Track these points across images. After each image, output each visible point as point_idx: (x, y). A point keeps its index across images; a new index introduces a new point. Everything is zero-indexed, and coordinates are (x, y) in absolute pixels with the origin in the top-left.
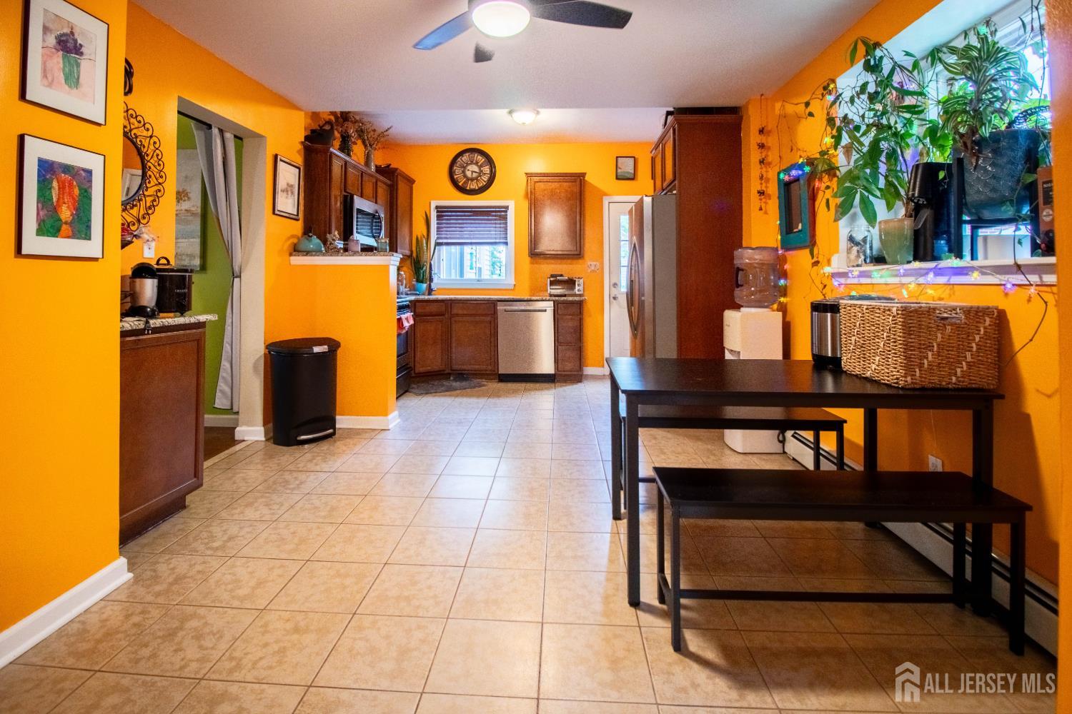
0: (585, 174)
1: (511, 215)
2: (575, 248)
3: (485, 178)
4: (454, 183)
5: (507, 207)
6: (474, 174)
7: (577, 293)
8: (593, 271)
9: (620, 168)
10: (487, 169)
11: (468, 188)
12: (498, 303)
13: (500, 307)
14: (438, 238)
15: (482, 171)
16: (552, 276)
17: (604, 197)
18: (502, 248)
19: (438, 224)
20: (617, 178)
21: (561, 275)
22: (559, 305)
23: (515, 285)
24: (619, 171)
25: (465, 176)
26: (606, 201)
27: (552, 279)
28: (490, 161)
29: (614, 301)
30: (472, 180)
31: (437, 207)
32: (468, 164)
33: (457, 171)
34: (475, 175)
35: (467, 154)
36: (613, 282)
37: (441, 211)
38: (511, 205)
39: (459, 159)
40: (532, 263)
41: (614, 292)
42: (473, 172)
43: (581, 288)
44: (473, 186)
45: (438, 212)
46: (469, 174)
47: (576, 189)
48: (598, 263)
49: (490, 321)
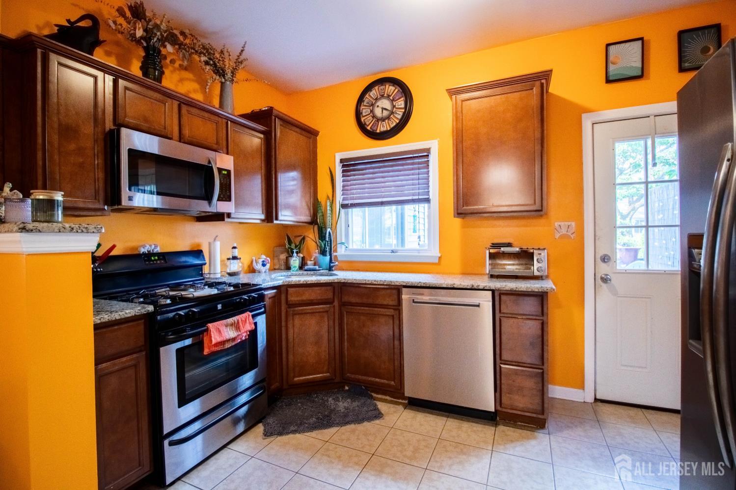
0: (551, 71)
1: (434, 159)
2: (532, 202)
3: (399, 114)
4: (362, 127)
5: (428, 150)
6: (384, 111)
7: (536, 273)
8: (563, 237)
9: (613, 63)
10: (401, 103)
11: (378, 131)
12: (404, 290)
13: (405, 296)
14: (344, 199)
15: (394, 106)
16: (495, 246)
17: (584, 116)
18: (423, 207)
19: (344, 181)
20: (608, 81)
21: (509, 245)
22: (503, 297)
23: (440, 258)
24: (612, 68)
25: (374, 116)
26: (587, 123)
27: (492, 251)
28: (406, 92)
29: (604, 285)
30: (383, 119)
31: (342, 161)
32: (376, 99)
33: (364, 111)
34: (386, 113)
35: (376, 88)
36: (600, 253)
37: (349, 165)
38: (434, 146)
39: (367, 96)
40: (464, 226)
41: (604, 269)
42: (383, 109)
43: (544, 265)
44: (383, 127)
45: (343, 166)
46: (378, 112)
47: (534, 101)
48: (573, 224)
49: (393, 316)
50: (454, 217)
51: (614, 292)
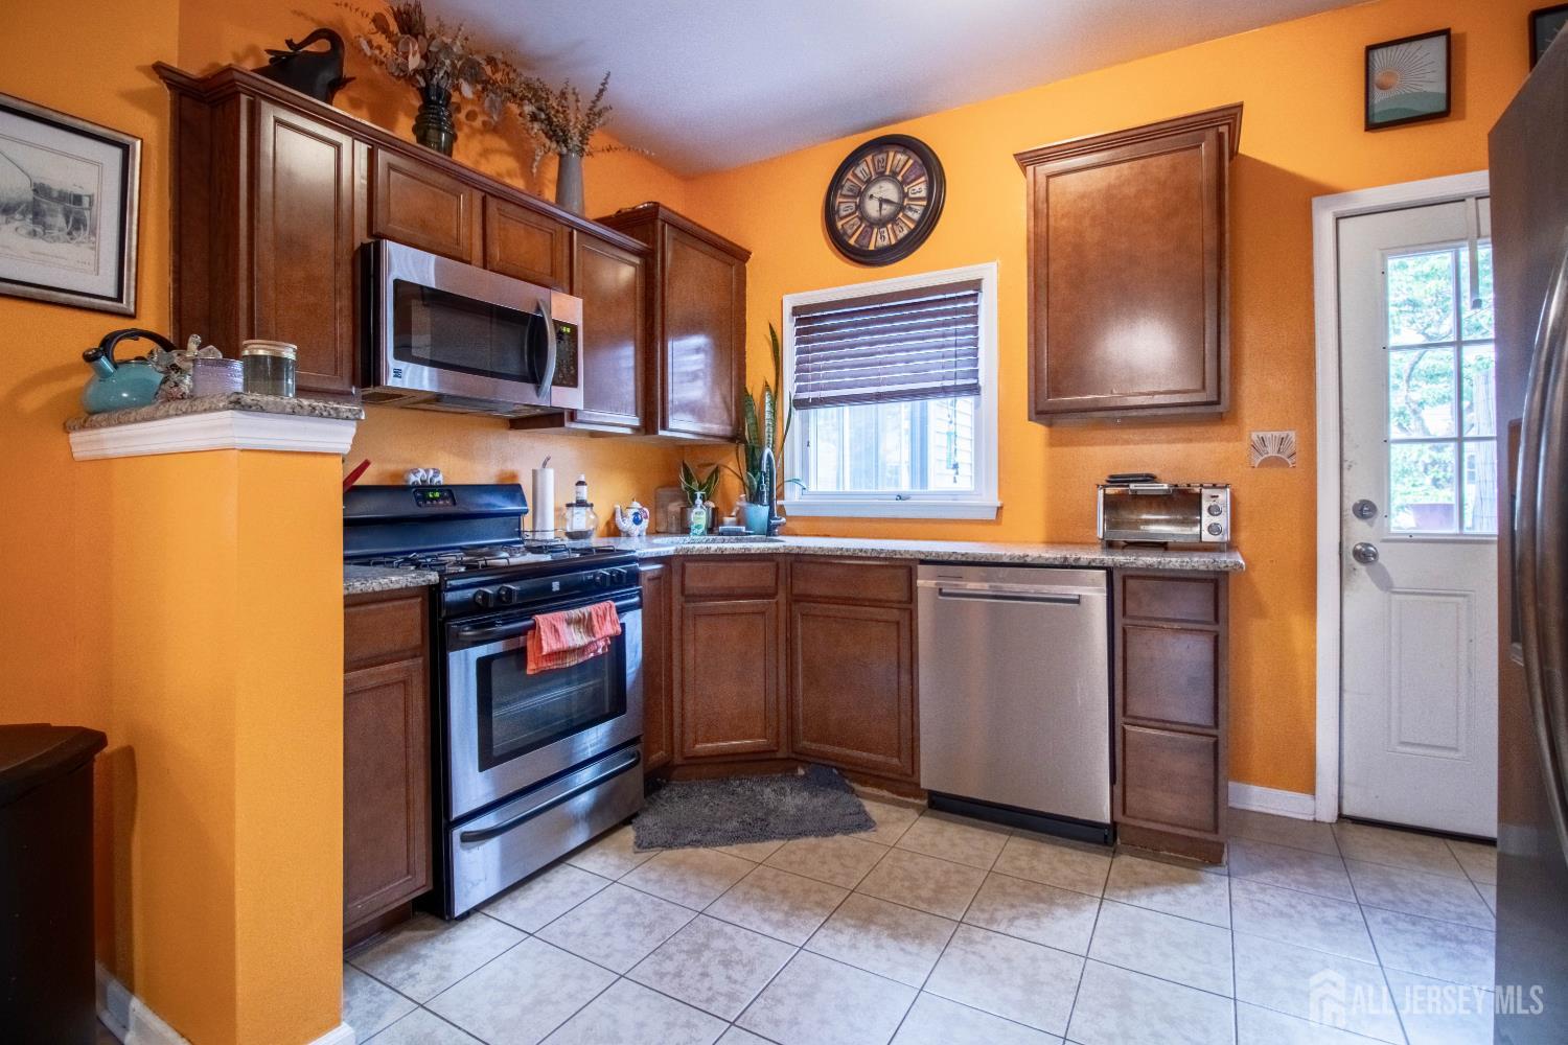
0: (1240, 106)
1: (988, 304)
2: (1197, 385)
3: (916, 212)
4: (837, 240)
5: (976, 285)
6: (884, 206)
7: (1207, 537)
8: (1273, 462)
9: (1383, 85)
10: (919, 188)
11: (872, 247)
12: (921, 569)
13: (925, 582)
14: (799, 390)
15: (905, 195)
16: (1114, 480)
17: (1316, 201)
18: (965, 403)
19: (799, 352)
20: (1371, 126)
21: (1150, 478)
22: (1131, 583)
23: (1000, 509)
24: (1379, 97)
25: (863, 217)
26: (1323, 221)
27: (1110, 491)
28: (929, 163)
29: (1361, 568)
30: (882, 223)
31: (796, 311)
32: (869, 182)
33: (842, 206)
34: (887, 209)
35: (869, 158)
36: (1353, 498)
37: (809, 319)
38: (989, 273)
39: (849, 176)
40: (1053, 443)
41: (1360, 532)
42: (882, 201)
43: (1223, 520)
44: (881, 239)
45: (799, 322)
46: (872, 208)
47: (1203, 172)
48: (1293, 435)
49: (898, 623)
50: (1030, 419)
51: (1385, 583)
